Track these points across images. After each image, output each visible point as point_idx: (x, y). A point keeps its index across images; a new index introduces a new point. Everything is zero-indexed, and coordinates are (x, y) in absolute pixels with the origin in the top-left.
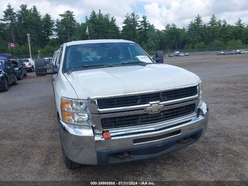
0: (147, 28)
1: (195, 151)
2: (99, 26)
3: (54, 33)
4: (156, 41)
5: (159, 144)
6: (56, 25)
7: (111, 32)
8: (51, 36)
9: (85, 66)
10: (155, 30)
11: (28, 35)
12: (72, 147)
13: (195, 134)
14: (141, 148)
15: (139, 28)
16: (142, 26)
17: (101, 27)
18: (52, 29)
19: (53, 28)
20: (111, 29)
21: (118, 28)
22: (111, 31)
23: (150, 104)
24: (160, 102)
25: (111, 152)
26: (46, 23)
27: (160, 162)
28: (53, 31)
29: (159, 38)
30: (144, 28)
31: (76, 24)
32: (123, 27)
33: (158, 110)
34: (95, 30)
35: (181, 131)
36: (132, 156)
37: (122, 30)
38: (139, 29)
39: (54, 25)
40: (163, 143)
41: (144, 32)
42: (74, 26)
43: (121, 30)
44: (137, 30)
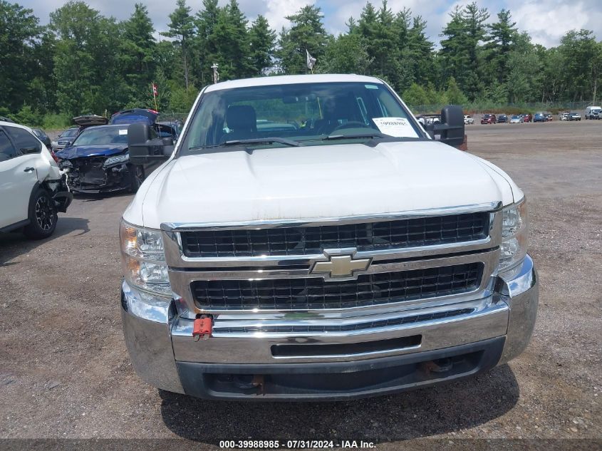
0: (510, 43)
1: (504, 397)
2: (379, 41)
3: (273, 60)
4: (534, 79)
5: (347, 368)
6: (281, 43)
7: (411, 56)
8: (266, 68)
9: (227, 142)
10: (532, 46)
11: (215, 66)
12: (135, 345)
13: (471, 351)
14: (292, 369)
15: (487, 43)
16: (497, 38)
17: (384, 44)
18: (271, 52)
19: (272, 49)
20: (411, 47)
21: (430, 44)
22: (411, 52)
23: (326, 254)
24: (360, 250)
25: (210, 368)
26: (256, 38)
27: (389, 412)
28: (271, 57)
29: (542, 69)
30: (500, 43)
31: (327, 38)
32: (442, 43)
33: (349, 273)
34: (369, 51)
35: (423, 338)
36: (277, 386)
37: (441, 50)
38: (487, 47)
39: (274, 42)
40: (358, 366)
41: (502, 54)
42: (320, 43)
43: (438, 51)
44: (482, 48)
